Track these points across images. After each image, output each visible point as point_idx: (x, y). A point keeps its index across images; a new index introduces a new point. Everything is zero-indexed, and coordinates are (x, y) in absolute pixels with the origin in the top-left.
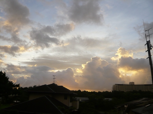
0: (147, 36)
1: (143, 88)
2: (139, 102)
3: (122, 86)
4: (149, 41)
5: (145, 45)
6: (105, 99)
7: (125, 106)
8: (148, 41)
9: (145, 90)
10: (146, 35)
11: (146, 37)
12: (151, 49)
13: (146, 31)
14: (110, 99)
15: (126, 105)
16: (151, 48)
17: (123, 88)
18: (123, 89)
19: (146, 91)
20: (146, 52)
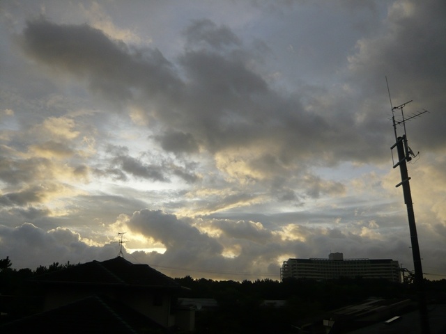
0: (399, 123)
1: (365, 270)
2: (363, 311)
3: (309, 266)
4: (405, 137)
5: (392, 148)
6: (266, 302)
7: (326, 323)
8: (400, 138)
9: (373, 276)
10: (394, 121)
11: (395, 125)
12: (410, 159)
13: (395, 108)
14: (280, 303)
15: (329, 319)
16: (410, 156)
17: (312, 269)
18: (312, 272)
19: (376, 277)
20: (394, 167)
